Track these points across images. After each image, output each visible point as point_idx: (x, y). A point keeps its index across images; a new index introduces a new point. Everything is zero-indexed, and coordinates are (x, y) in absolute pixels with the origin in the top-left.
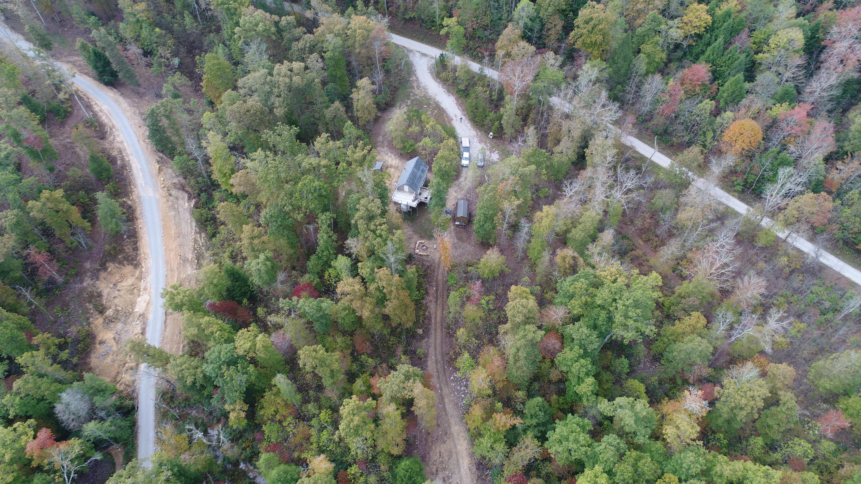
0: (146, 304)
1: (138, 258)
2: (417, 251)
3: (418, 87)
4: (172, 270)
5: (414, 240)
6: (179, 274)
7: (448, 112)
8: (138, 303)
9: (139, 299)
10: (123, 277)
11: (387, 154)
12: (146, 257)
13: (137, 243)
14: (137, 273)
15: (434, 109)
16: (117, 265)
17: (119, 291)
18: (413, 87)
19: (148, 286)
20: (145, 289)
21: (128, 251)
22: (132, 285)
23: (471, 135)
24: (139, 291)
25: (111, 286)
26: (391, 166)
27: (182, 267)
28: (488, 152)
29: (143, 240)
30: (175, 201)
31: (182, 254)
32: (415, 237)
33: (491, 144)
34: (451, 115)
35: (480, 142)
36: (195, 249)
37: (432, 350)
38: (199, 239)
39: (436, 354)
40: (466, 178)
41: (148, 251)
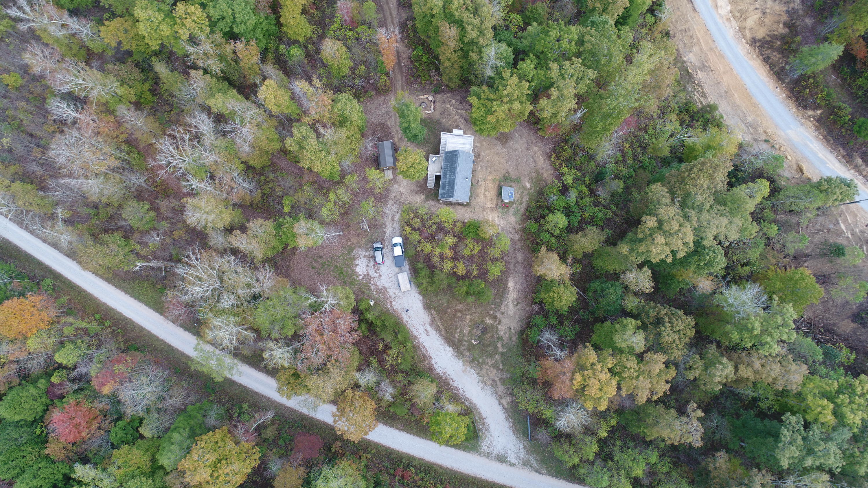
0: (719, 5)
1: (757, 50)
2: (430, 98)
3: (494, 385)
4: (711, 49)
5: (438, 112)
6: (701, 49)
7: (440, 339)
8: (727, 3)
9: (729, 8)
10: (761, 23)
11: (503, 229)
12: (750, 56)
13: (770, 67)
14: (748, 35)
15: (460, 341)
16: (776, 33)
17: (756, 9)
18: (503, 381)
19: (727, 24)
20: (728, 20)
21: (775, 54)
22: (745, 19)
23: (398, 301)
24: (734, 17)
25: (768, 11)
26: (492, 209)
27: (703, 58)
28: (372, 273)
29: (765, 74)
30: (757, 137)
31: (710, 73)
32: (437, 116)
33: (370, 289)
34: (434, 332)
35: (384, 292)
36: (699, 85)
37: (395, 12)
38: (702, 99)
39: (390, 10)
40: (393, 220)
41: (751, 63)
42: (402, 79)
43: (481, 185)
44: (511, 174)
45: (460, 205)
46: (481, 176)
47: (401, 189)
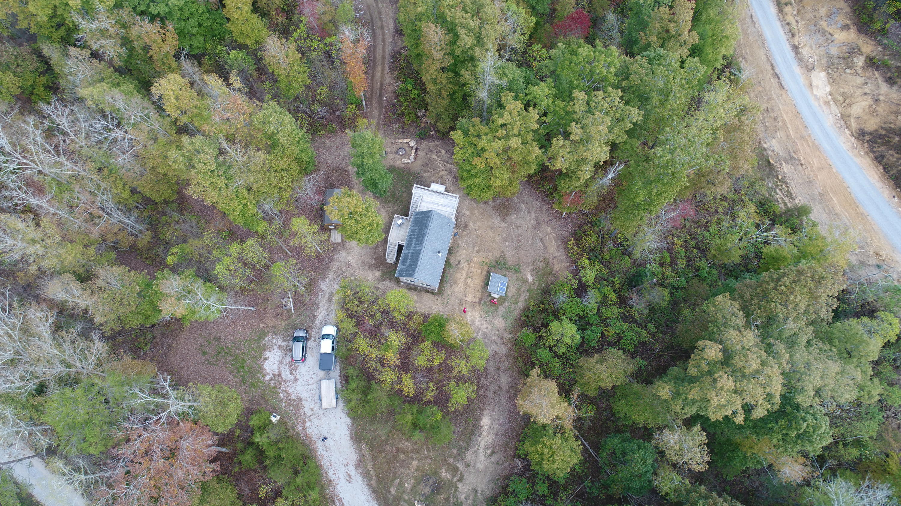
0: (814, 84)
1: (866, 145)
2: (412, 144)
4: (802, 137)
5: (419, 163)
6: (788, 136)
7: (367, 490)
8: (826, 83)
9: (828, 89)
10: (872, 112)
11: (485, 336)
12: (856, 151)
13: (885, 169)
14: (854, 125)
16: (893, 126)
17: (865, 94)
19: (825, 108)
20: (827, 103)
21: (891, 152)
22: (850, 105)
23: (315, 421)
24: (835, 101)
25: (881, 98)
26: (473, 304)
27: (790, 147)
28: (286, 374)
29: (876, 177)
30: (865, 259)
31: (800, 167)
32: (417, 168)
33: (277, 398)
34: (359, 479)
35: (298, 403)
36: (783, 181)
37: (389, 39)
38: (787, 200)
39: (384, 36)
40: (330, 300)
41: (858, 160)
42: (379, 115)
43: (462, 268)
44: (508, 259)
45: (428, 292)
46: (464, 256)
47: (350, 258)
